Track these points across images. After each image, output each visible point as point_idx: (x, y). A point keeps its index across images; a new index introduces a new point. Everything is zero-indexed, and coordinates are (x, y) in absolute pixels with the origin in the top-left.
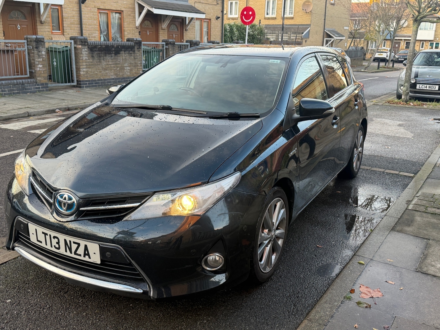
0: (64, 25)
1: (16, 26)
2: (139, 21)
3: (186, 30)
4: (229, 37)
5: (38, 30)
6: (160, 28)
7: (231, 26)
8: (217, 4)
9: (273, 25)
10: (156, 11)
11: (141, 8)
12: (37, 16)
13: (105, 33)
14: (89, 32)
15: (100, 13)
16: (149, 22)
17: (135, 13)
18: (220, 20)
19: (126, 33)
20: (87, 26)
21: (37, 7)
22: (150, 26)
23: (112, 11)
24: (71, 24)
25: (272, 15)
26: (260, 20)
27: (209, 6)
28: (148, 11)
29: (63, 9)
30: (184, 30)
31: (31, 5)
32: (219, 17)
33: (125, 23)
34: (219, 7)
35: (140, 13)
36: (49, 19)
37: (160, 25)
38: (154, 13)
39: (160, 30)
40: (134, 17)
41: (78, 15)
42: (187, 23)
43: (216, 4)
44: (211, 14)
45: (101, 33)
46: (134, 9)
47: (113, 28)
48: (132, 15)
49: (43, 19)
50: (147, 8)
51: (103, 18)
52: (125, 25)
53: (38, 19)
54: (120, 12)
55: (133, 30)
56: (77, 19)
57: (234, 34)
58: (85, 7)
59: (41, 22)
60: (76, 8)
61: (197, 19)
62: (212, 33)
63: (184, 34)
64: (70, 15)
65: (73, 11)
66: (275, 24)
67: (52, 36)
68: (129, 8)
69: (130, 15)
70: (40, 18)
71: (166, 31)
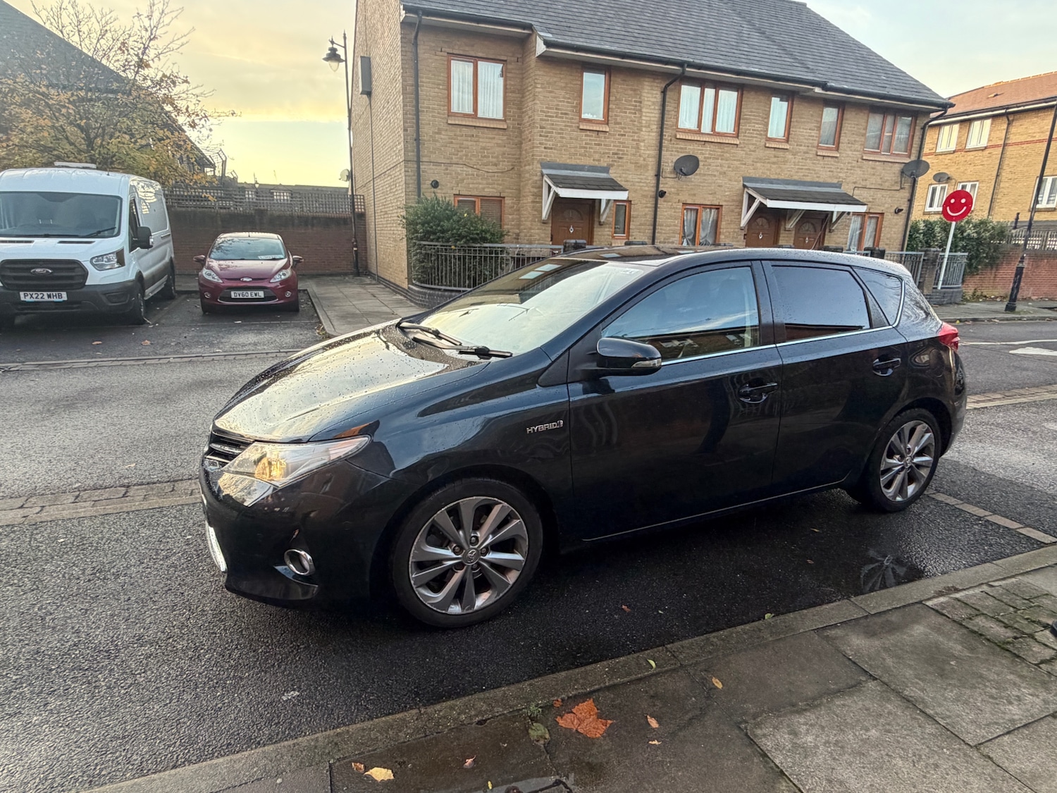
0: (631, 227)
1: (569, 228)
2: (745, 218)
3: (830, 232)
4: (921, 242)
5: (595, 233)
6: (782, 228)
7: (927, 223)
8: (901, 188)
9: (1047, 221)
10: (771, 204)
11: (752, 199)
12: (596, 215)
13: (691, 237)
14: (665, 235)
15: (687, 209)
16: (765, 221)
17: (741, 208)
18: (903, 215)
19: (722, 237)
20: (664, 228)
21: (597, 204)
22: (766, 226)
23: (705, 206)
24: (641, 225)
25: (1048, 203)
26: (1018, 214)
27: (884, 193)
28: (761, 203)
29: (632, 206)
30: (827, 230)
31: (590, 202)
32: (900, 210)
33: (723, 223)
34: (906, 194)
35: (749, 207)
36: (612, 220)
37: (783, 223)
38: (768, 206)
39: (782, 231)
40: (740, 214)
41: (653, 213)
42: (834, 219)
43: (899, 188)
44: (886, 205)
45: (683, 237)
46: (742, 202)
47: (704, 229)
48: (736, 210)
49: (603, 219)
50: (759, 199)
51: (690, 217)
52: (723, 224)
53: (596, 219)
54: (718, 208)
55: (734, 232)
56: (650, 218)
57: (935, 236)
58: (665, 201)
59: (600, 224)
60: (651, 204)
61: (855, 214)
62: (882, 235)
63: (826, 237)
64: (640, 214)
65: (646, 207)
66: (1050, 219)
67: (613, 241)
68: (733, 201)
69: (733, 211)
70: (599, 217)
71: (794, 232)
